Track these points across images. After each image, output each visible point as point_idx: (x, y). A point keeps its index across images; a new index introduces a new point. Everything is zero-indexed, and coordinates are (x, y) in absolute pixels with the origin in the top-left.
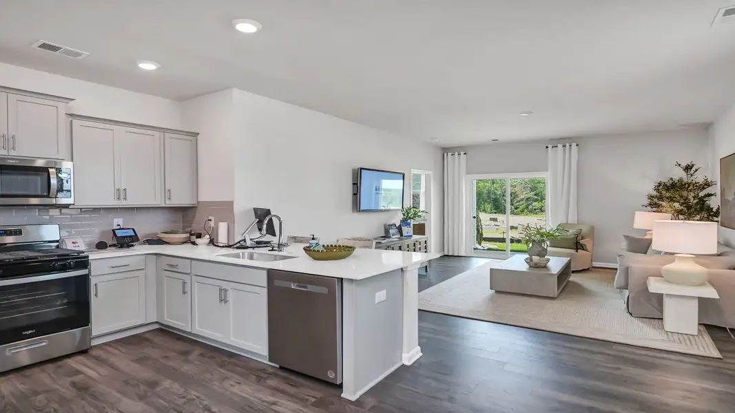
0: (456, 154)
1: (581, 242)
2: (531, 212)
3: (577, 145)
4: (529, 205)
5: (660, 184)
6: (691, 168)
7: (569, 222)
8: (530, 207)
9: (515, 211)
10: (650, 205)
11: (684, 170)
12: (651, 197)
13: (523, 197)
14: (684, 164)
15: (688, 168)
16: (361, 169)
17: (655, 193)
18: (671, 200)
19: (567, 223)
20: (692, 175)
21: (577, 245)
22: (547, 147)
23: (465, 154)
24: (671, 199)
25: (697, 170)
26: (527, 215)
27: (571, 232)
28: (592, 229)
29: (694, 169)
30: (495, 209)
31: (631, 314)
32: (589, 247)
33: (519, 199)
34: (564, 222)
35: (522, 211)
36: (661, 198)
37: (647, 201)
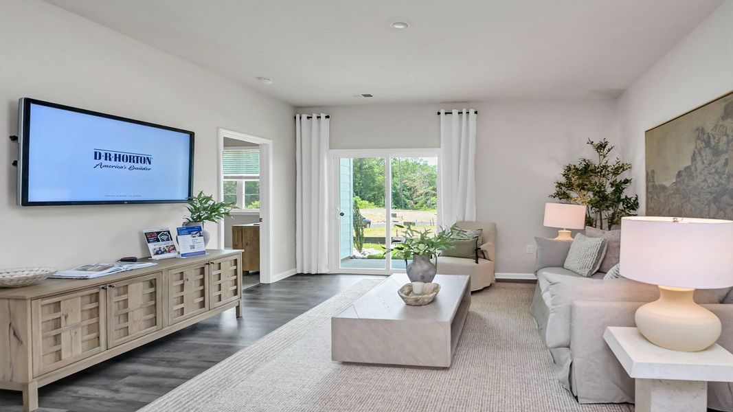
0: (315, 116)
1: (482, 247)
2: (429, 207)
3: (476, 113)
4: (427, 200)
5: (569, 169)
6: (605, 147)
7: (466, 220)
8: (429, 202)
9: (415, 206)
10: (558, 194)
11: (597, 149)
12: (560, 185)
13: (422, 192)
14: (596, 142)
15: (601, 147)
16: (28, 102)
17: (563, 180)
18: (583, 189)
19: (464, 221)
20: (604, 157)
21: (478, 254)
22: (439, 113)
23: (328, 117)
24: (582, 187)
25: (609, 150)
26: (425, 210)
27: (470, 234)
28: (495, 230)
29: (607, 148)
30: (395, 204)
31: (576, 398)
32: (490, 254)
33: (418, 194)
34: (460, 219)
35: (422, 206)
36: (570, 186)
37: (554, 190)
